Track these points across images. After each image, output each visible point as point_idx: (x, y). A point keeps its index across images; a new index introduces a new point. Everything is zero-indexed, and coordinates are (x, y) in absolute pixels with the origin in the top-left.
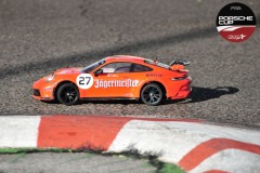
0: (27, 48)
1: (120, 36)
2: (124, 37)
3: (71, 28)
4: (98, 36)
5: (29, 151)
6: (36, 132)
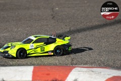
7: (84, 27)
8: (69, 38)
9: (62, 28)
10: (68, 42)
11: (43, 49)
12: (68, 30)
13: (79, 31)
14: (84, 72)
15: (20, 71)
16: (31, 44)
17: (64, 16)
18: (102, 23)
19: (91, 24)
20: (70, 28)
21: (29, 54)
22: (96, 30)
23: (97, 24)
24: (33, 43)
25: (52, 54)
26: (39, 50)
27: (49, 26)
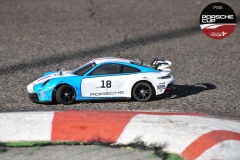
7: (154, 33)
9: (109, 36)
12: (122, 39)
13: (144, 41)
15: (27, 122)
18: (189, 26)
19: (167, 28)
20: (126, 36)
22: (177, 40)
23: (179, 26)
27: (85, 32)
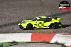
0: (26, 15)
1: (52, 12)
2: (53, 12)
3: (38, 10)
4: (46, 12)
5: (29, 43)
6: (30, 37)
8: (60, 19)
10: (59, 21)
11: (43, 25)
14: (61, 37)
16: (36, 21)
17: (47, 4)
21: (34, 27)
24: (37, 21)
25: (49, 28)
26: (40, 25)
